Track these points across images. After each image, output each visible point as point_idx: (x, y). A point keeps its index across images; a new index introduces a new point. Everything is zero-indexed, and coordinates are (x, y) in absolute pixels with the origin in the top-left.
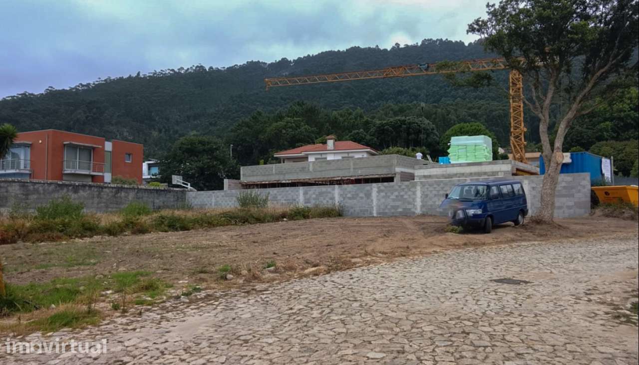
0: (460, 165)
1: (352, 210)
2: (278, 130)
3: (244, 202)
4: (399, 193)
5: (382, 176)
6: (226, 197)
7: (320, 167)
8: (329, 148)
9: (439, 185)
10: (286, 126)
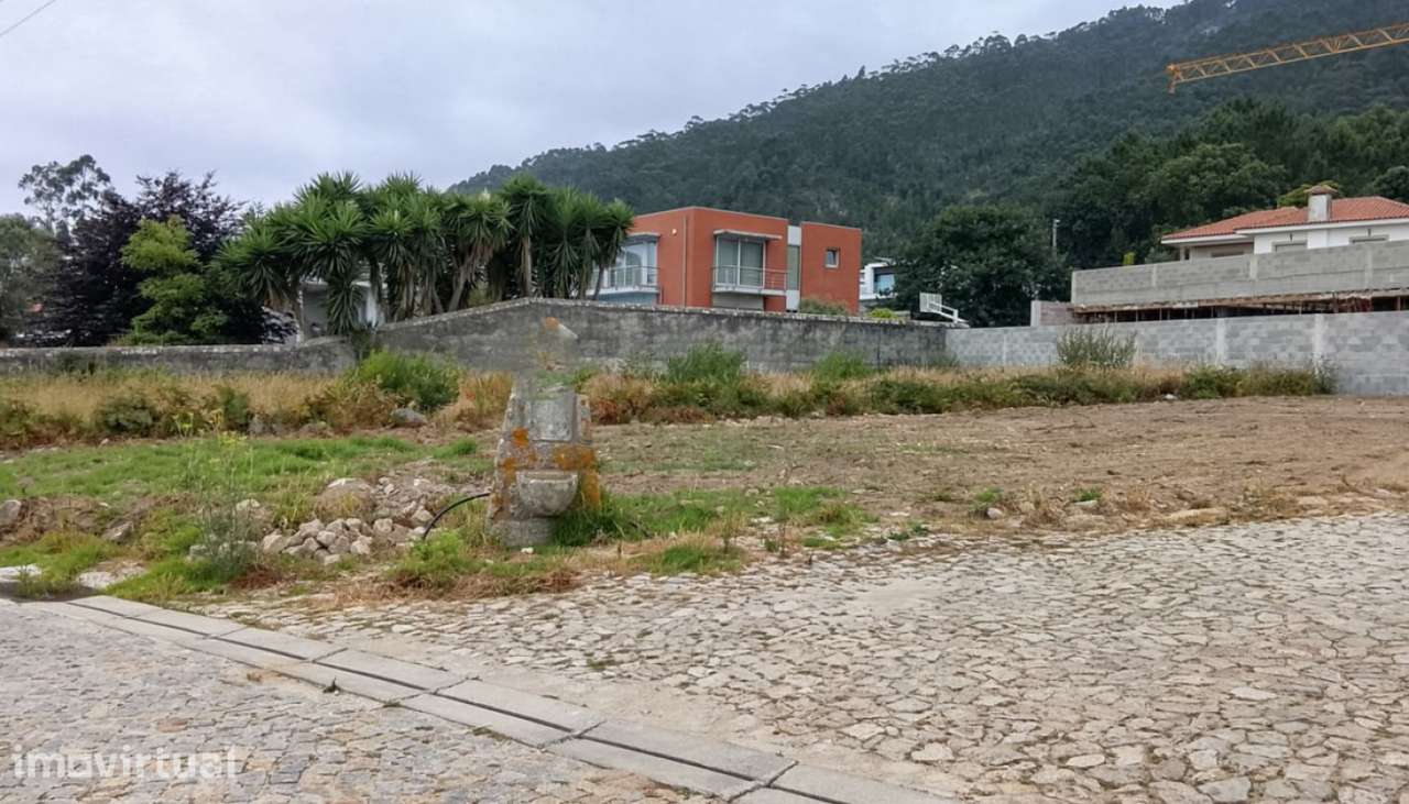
1: (1361, 379)
2: (1178, 177)
3: (1073, 354)
6: (1036, 341)
7: (1277, 267)
8: (1313, 217)
10: (1199, 165)
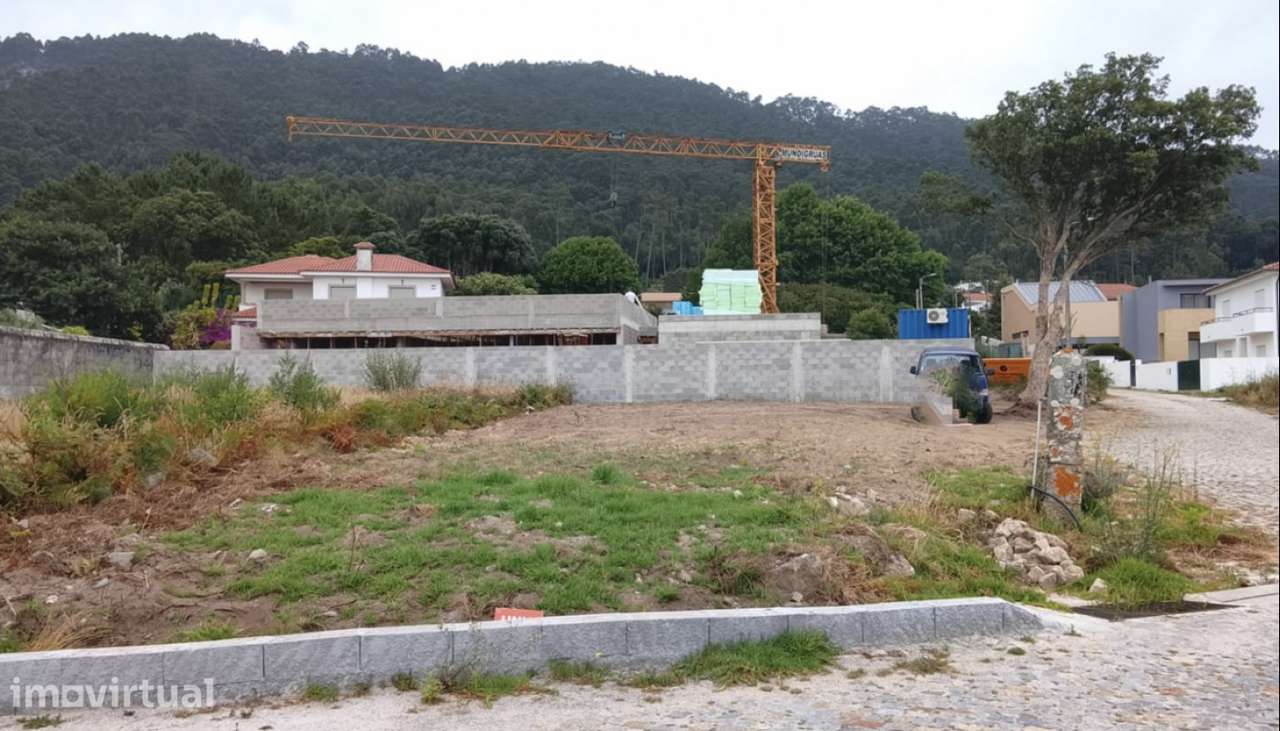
0: (727, 318)
4: (677, 362)
5: (595, 331)
8: (360, 266)
9: (748, 351)
10: (181, 206)
